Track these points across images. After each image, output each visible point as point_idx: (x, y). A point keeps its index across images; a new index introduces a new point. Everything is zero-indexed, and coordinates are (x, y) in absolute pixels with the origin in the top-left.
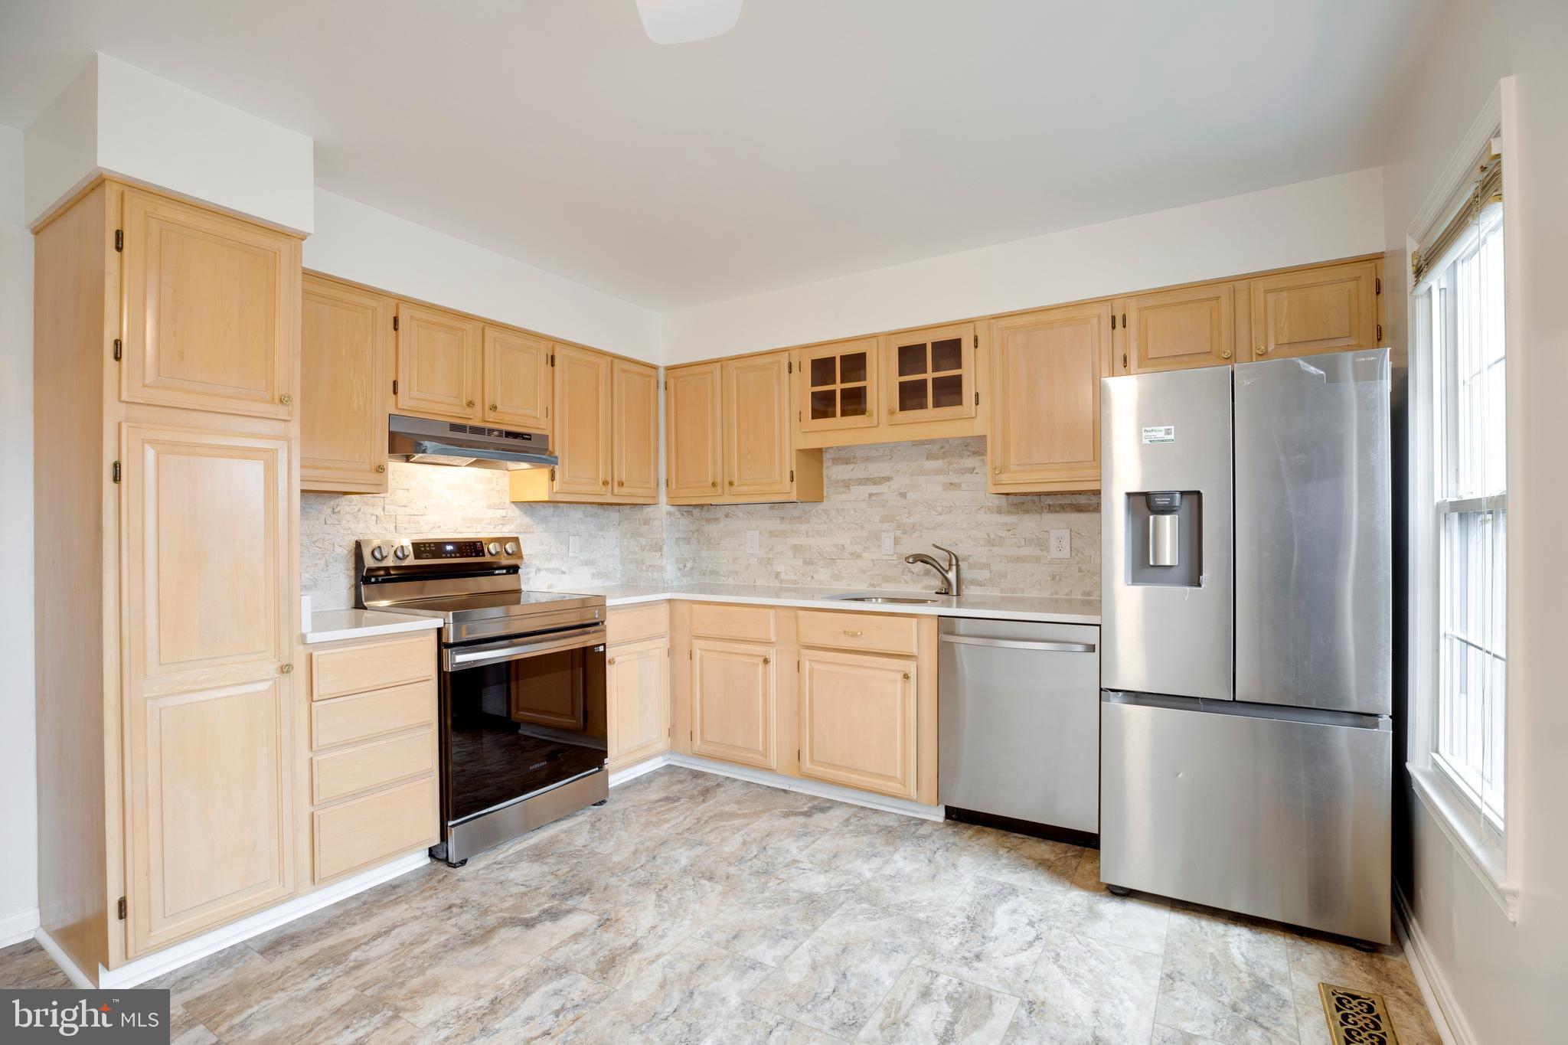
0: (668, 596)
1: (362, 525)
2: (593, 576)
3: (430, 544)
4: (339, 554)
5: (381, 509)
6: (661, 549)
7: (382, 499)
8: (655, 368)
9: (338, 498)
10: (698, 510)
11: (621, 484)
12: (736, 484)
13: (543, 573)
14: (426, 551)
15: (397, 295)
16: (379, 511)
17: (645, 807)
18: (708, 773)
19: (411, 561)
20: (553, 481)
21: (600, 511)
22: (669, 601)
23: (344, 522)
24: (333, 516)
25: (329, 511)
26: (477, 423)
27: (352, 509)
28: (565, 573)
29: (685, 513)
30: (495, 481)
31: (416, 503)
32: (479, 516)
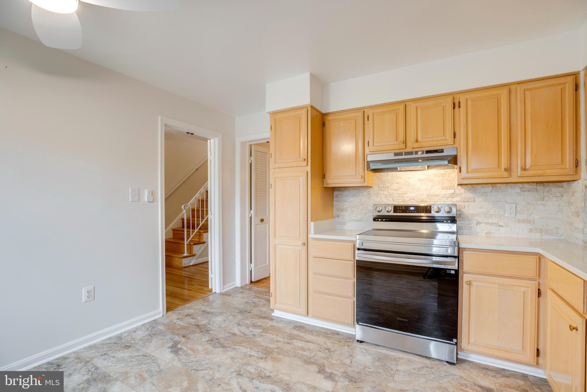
1: (379, 198)
2: (531, 231)
4: (370, 209)
5: (387, 192)
7: (387, 188)
9: (370, 188)
13: (483, 225)
15: (369, 106)
16: (386, 193)
20: (460, 172)
21: (540, 188)
22: (538, 254)
23: (372, 197)
24: (368, 195)
25: (367, 193)
26: (408, 150)
27: (375, 192)
28: (502, 226)
30: (447, 175)
31: (402, 189)
32: (437, 193)
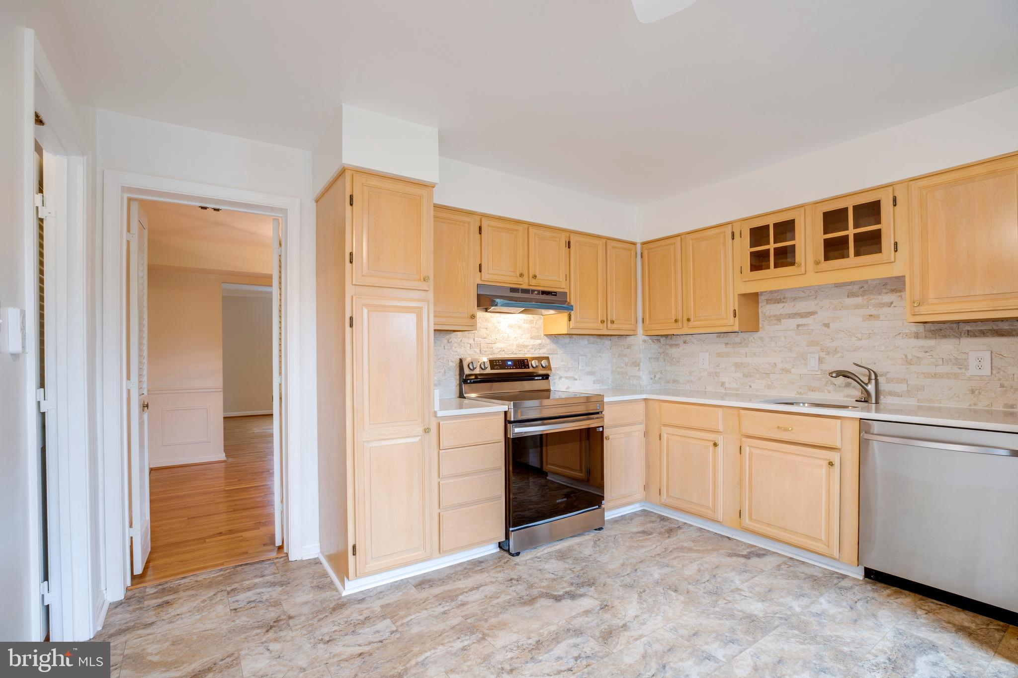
0: (644, 396)
1: (463, 349)
2: (594, 382)
3: (499, 360)
4: (451, 366)
5: (472, 340)
6: (639, 365)
7: (473, 334)
8: (634, 244)
9: (451, 333)
10: (664, 338)
11: (612, 322)
12: (692, 320)
13: (563, 379)
14: (496, 365)
15: (481, 213)
16: (471, 341)
17: (629, 536)
18: (671, 518)
19: (489, 371)
20: (570, 321)
21: (598, 340)
22: (645, 400)
23: (453, 348)
24: (448, 344)
26: (525, 287)
27: (458, 340)
28: (577, 380)
29: (655, 341)
30: (535, 322)
31: (491, 336)
32: (526, 344)
